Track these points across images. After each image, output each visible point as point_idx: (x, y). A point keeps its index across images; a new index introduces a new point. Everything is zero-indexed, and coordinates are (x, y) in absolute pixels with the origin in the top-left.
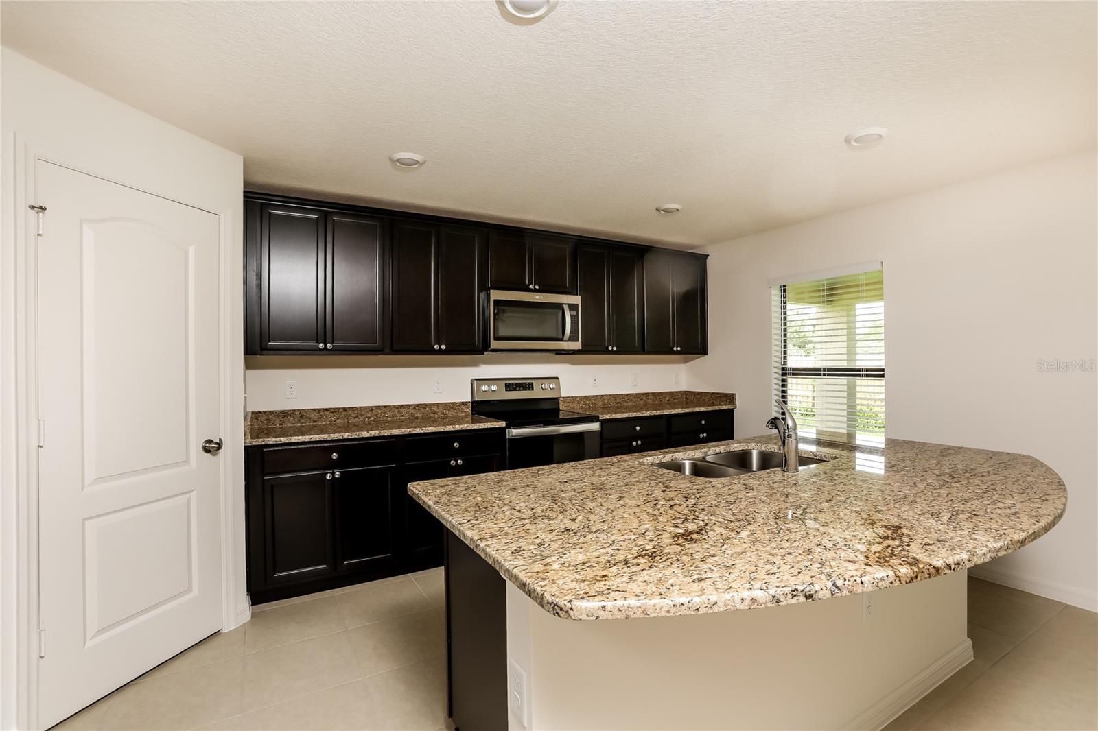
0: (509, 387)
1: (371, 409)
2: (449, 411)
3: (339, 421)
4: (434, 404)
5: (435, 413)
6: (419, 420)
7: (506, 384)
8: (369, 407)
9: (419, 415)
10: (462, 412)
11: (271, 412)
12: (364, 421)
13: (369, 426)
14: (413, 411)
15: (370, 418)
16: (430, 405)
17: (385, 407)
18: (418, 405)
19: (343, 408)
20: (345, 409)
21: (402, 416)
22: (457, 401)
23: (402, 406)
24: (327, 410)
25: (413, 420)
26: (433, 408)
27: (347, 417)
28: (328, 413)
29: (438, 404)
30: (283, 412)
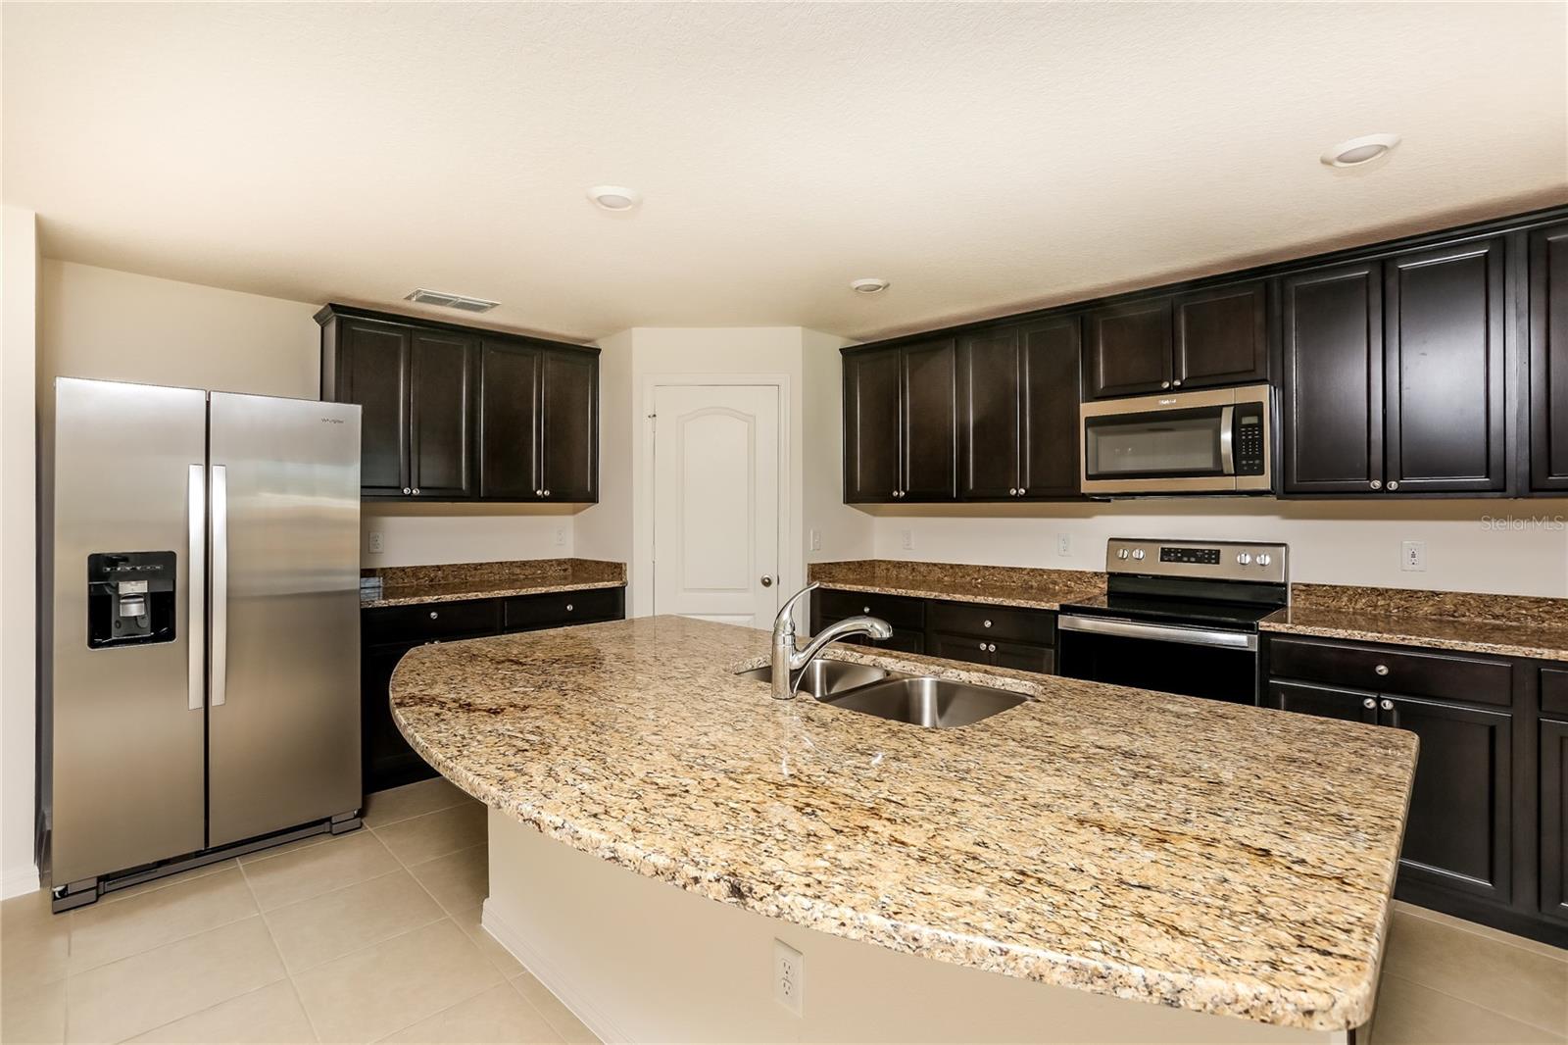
0: (1167, 555)
1: (978, 569)
2: (1076, 582)
3: (946, 578)
4: (1055, 571)
5: (1055, 583)
6: (1034, 591)
7: (1162, 549)
8: (975, 566)
9: (1035, 584)
10: (1095, 587)
11: (889, 562)
12: (970, 583)
13: (976, 590)
14: (1026, 577)
15: (977, 579)
16: (1050, 572)
17: (994, 568)
18: (1033, 570)
19: (950, 565)
20: (952, 566)
21: (1014, 582)
22: (1087, 570)
23: (1013, 569)
24: (935, 565)
25: (1026, 590)
26: (1054, 576)
27: (954, 575)
28: (936, 568)
29: (1059, 572)
30: (898, 563)
